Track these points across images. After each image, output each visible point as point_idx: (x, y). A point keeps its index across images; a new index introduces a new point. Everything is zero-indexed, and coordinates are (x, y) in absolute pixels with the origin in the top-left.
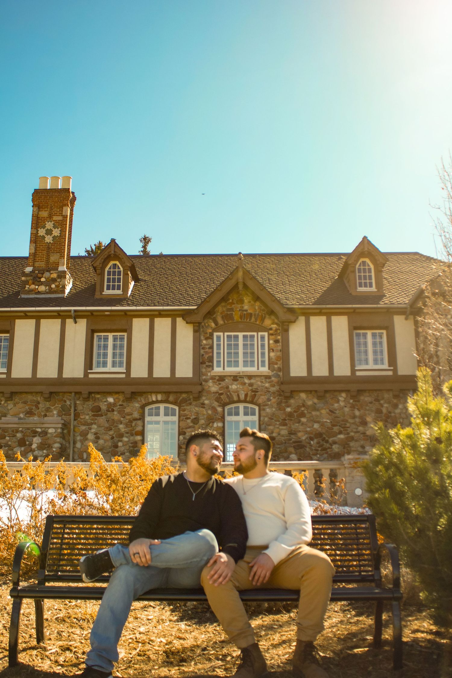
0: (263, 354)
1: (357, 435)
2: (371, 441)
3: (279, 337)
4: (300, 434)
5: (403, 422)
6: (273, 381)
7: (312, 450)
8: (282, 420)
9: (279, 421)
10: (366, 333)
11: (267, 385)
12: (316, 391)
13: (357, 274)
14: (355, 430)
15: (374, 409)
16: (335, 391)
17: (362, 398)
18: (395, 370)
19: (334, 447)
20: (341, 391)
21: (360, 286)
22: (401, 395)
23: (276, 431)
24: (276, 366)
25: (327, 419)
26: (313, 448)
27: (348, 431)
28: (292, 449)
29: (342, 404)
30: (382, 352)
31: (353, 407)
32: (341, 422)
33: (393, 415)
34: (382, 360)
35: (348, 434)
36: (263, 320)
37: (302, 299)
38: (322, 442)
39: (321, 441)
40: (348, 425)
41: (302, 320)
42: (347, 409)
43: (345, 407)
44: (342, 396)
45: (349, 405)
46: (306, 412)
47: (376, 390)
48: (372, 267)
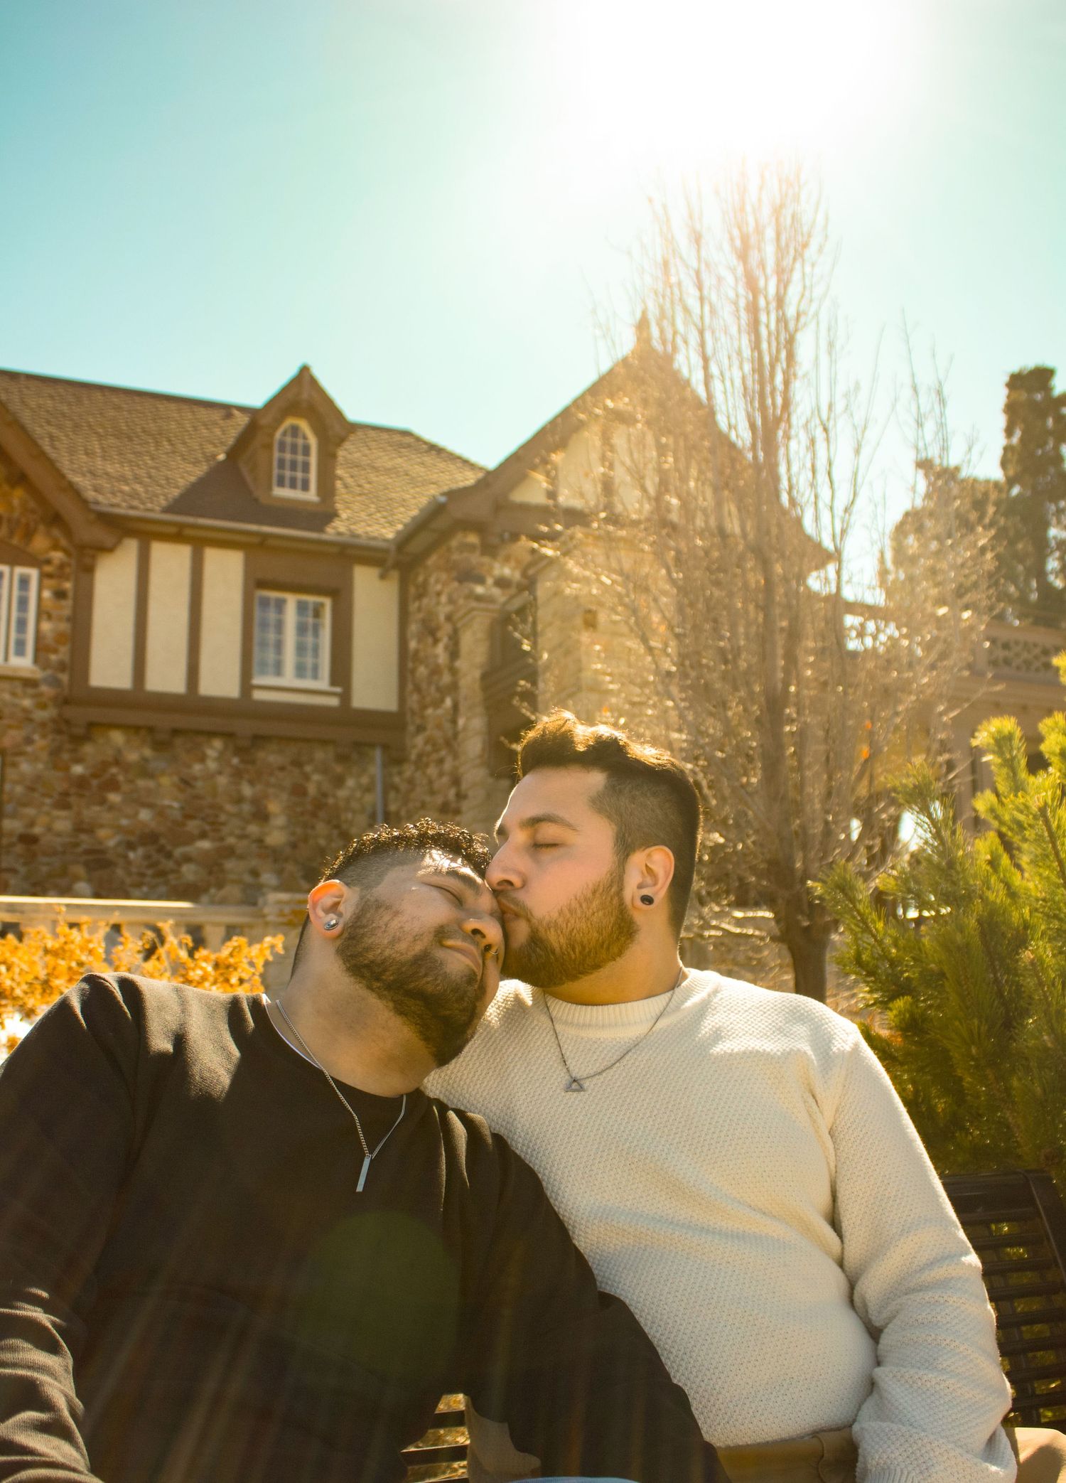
0: (22, 624)
1: (245, 842)
2: (275, 861)
3: (68, 585)
4: (102, 833)
5: (352, 820)
6: (40, 695)
7: (129, 874)
8: (61, 794)
9: (50, 796)
10: (284, 600)
11: (27, 703)
12: (151, 730)
13: (276, 455)
14: (237, 832)
15: (286, 783)
16: (197, 732)
17: (261, 755)
18: (346, 697)
19: (184, 868)
20: (212, 734)
21: (281, 483)
22: (354, 756)
23: (43, 820)
24: (53, 657)
25: (173, 800)
26: (134, 870)
27: (221, 834)
28: (80, 870)
29: (212, 765)
30: (316, 649)
31: (238, 775)
32: (206, 811)
33: (331, 801)
34: (315, 669)
35: (222, 839)
36: (29, 535)
37: (135, 495)
38: (155, 857)
39: (153, 853)
40: (223, 818)
41: (131, 548)
42: (222, 781)
43: (219, 773)
44: (212, 747)
45: (227, 770)
46: (121, 778)
47: (295, 739)
48: (313, 441)
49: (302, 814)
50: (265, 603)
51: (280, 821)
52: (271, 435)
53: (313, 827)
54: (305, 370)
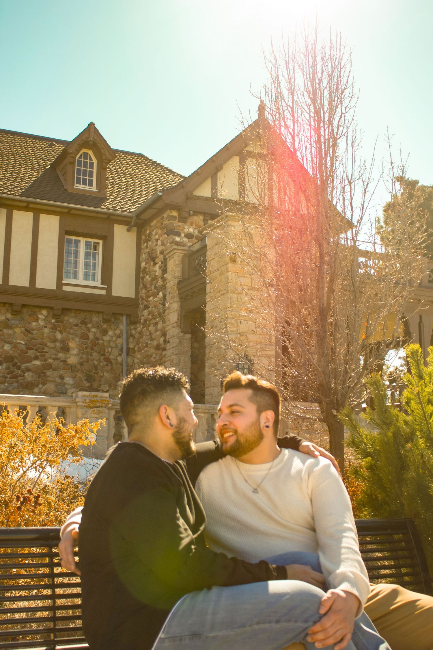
1: (57, 362)
2: (72, 372)
5: (111, 352)
10: (79, 241)
12: (11, 304)
13: (76, 167)
14: (54, 356)
15: (79, 333)
16: (34, 306)
17: (66, 318)
18: (109, 290)
19: (26, 374)
20: (42, 307)
21: (78, 182)
22: (113, 320)
25: (21, 340)
26: (1, 374)
27: (46, 357)
29: (41, 323)
30: (94, 265)
31: (54, 328)
32: (39, 346)
33: (100, 342)
34: (94, 275)
35: (46, 360)
38: (12, 368)
39: (11, 366)
40: (46, 349)
41: (3, 213)
42: (46, 330)
43: (45, 327)
44: (42, 314)
45: (49, 326)
47: (84, 311)
48: (95, 161)
49: (86, 348)
50: (69, 241)
51: (75, 351)
52: (75, 158)
53: (91, 355)
54: (92, 125)
